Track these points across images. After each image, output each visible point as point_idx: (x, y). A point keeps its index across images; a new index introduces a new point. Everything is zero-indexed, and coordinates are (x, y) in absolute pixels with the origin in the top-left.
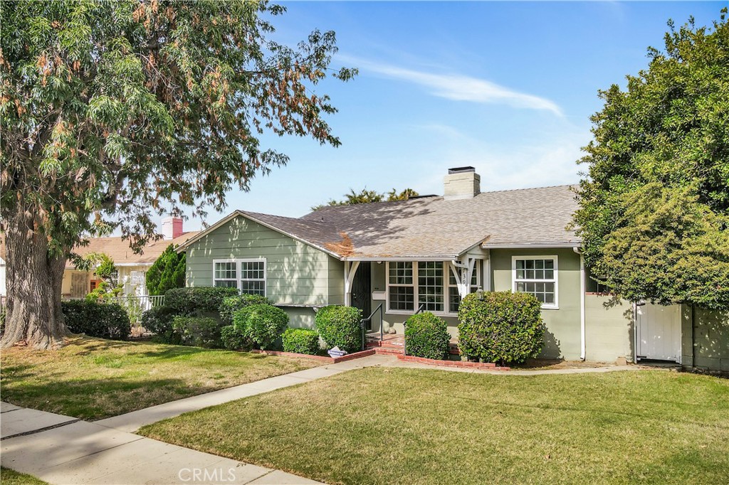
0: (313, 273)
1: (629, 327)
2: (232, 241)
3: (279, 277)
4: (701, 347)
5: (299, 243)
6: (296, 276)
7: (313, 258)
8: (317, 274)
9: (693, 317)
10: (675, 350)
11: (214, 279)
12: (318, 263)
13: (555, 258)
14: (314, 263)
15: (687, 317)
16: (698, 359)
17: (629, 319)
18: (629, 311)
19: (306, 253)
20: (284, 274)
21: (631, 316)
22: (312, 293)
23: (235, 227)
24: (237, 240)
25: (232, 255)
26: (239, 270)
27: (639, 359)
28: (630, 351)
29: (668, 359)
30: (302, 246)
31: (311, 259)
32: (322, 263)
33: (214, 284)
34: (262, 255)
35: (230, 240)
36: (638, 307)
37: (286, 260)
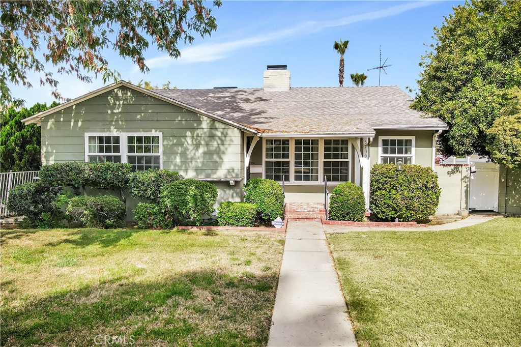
0: (222, 148)
1: (465, 188)
2: (112, 113)
3: (179, 152)
4: (509, 200)
5: (205, 118)
6: (201, 150)
7: (222, 133)
8: (226, 149)
9: (507, 180)
10: (493, 203)
11: (87, 153)
12: (228, 138)
13: (413, 138)
14: (223, 138)
15: (503, 180)
16: (508, 208)
17: (466, 182)
18: (466, 177)
19: (212, 127)
20: (186, 149)
21: (467, 180)
22: (221, 167)
23: (117, 98)
24: (120, 113)
25: (112, 127)
26: (124, 145)
27: (471, 211)
28: (465, 205)
29: (489, 209)
30: (208, 121)
31: (219, 134)
32: (233, 138)
33: (87, 160)
34: (156, 130)
35: (109, 112)
36: (472, 174)
37: (189, 134)
